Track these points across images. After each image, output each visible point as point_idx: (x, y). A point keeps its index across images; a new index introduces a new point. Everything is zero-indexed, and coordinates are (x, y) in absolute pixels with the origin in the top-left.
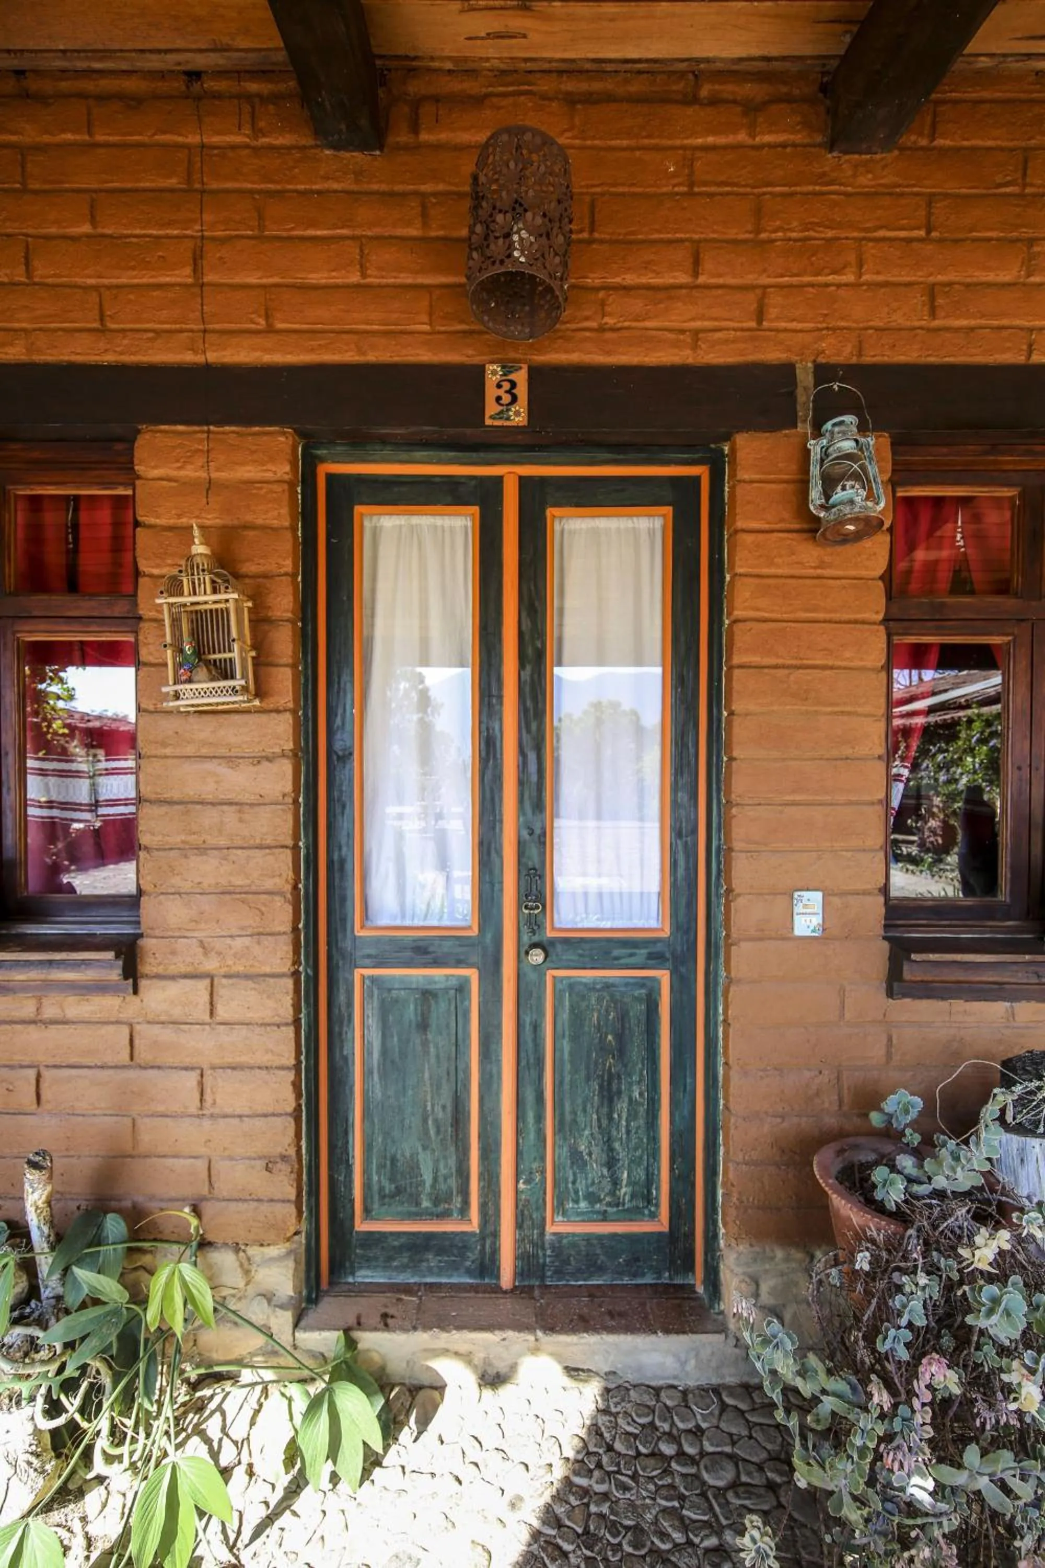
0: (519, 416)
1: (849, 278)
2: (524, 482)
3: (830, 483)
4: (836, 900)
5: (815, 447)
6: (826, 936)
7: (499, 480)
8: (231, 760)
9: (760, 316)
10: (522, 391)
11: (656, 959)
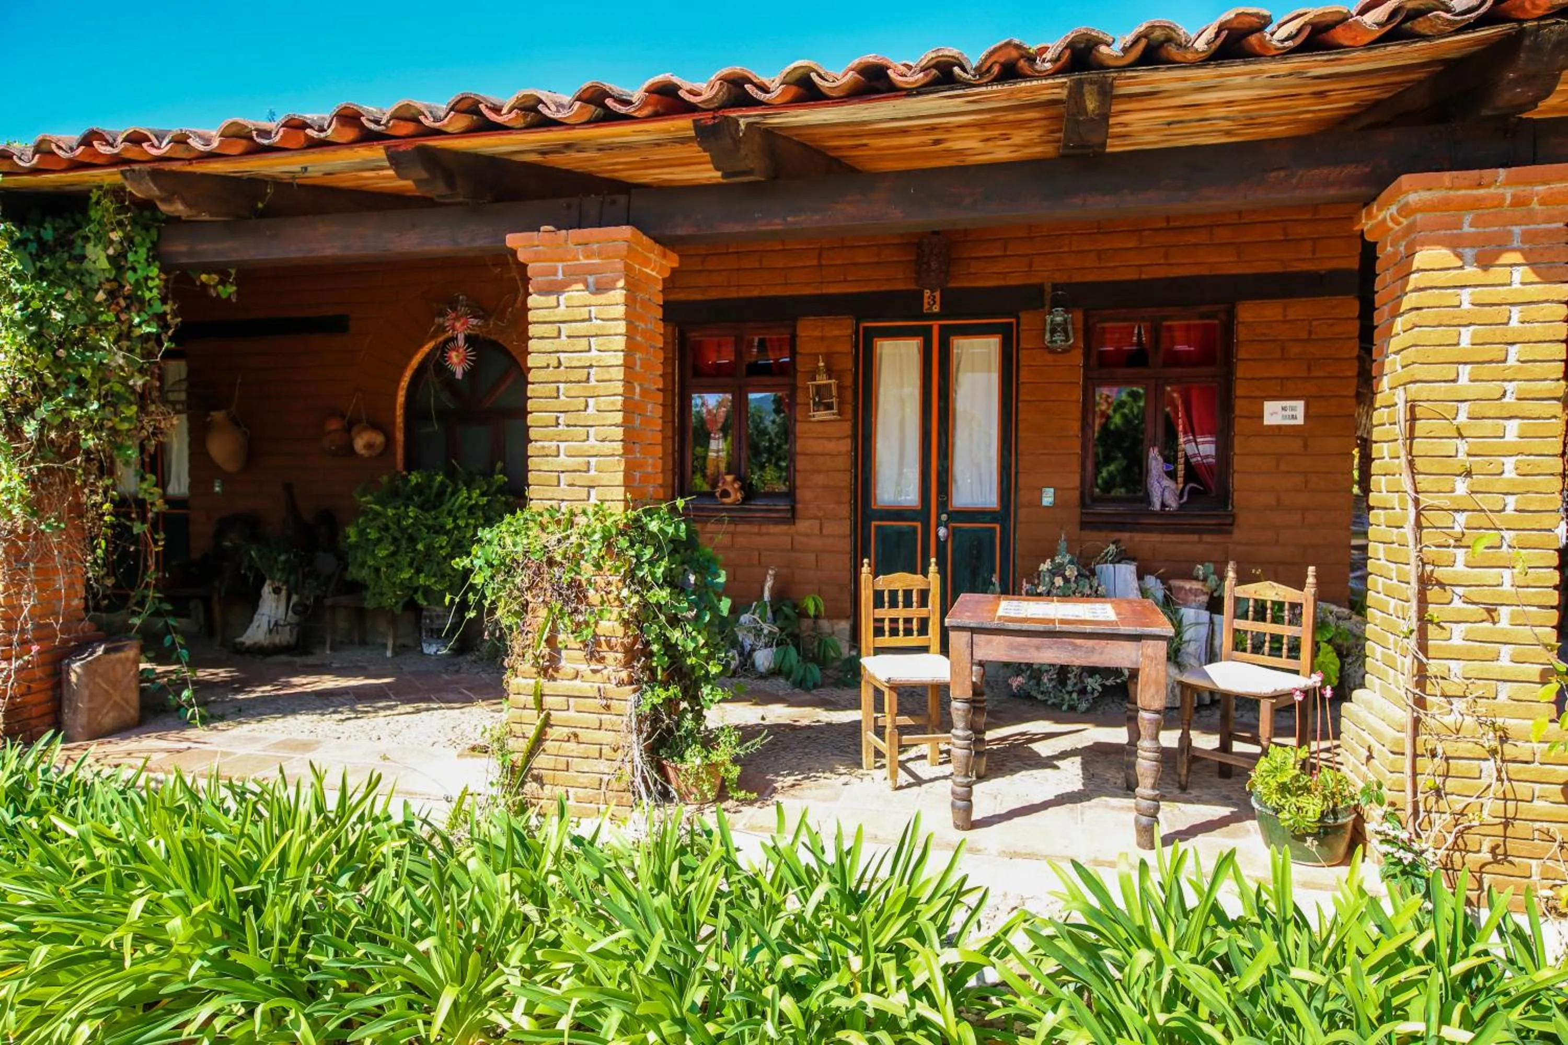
0: (936, 309)
1: (1066, 249)
2: (941, 327)
3: (1053, 332)
4: (1060, 492)
5: (1048, 318)
6: (1055, 505)
7: (931, 326)
8: (829, 439)
9: (1030, 266)
10: (938, 299)
11: (994, 520)
